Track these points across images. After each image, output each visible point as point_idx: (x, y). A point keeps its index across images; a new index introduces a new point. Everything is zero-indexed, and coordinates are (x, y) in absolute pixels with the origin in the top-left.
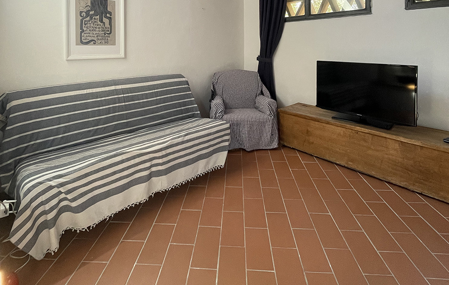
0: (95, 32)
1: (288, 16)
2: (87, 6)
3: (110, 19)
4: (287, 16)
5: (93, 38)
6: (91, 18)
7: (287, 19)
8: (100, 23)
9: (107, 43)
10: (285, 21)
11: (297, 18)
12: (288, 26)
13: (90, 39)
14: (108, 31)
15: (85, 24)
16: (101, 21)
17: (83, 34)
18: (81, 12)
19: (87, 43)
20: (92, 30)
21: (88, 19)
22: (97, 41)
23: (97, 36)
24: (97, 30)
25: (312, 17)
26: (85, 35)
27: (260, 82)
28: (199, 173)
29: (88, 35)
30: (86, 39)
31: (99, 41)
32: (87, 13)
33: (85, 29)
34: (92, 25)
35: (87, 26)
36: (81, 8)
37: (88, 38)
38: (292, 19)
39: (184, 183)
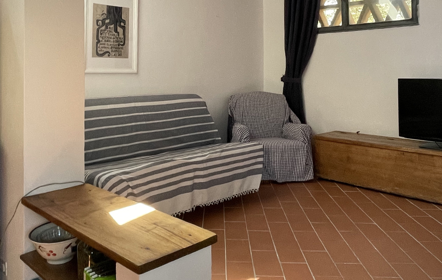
0: (109, 43)
1: (320, 27)
2: (103, 14)
3: (124, 28)
4: (319, 25)
5: (108, 50)
6: (107, 28)
7: (320, 30)
8: (114, 33)
9: (120, 55)
10: (318, 33)
11: (333, 29)
12: (321, 38)
13: (105, 50)
14: (122, 42)
15: (101, 34)
16: (116, 31)
17: (98, 45)
18: (98, 21)
19: (102, 55)
20: (107, 41)
21: (103, 28)
22: (111, 53)
23: (111, 48)
24: (112, 40)
25: (351, 27)
26: (101, 46)
27: (288, 107)
28: (235, 194)
29: (103, 46)
30: (101, 51)
31: (113, 54)
32: (103, 21)
33: (101, 39)
34: (107, 35)
35: (102, 36)
36: (98, 16)
37: (103, 49)
38: (325, 30)
39: (221, 201)
